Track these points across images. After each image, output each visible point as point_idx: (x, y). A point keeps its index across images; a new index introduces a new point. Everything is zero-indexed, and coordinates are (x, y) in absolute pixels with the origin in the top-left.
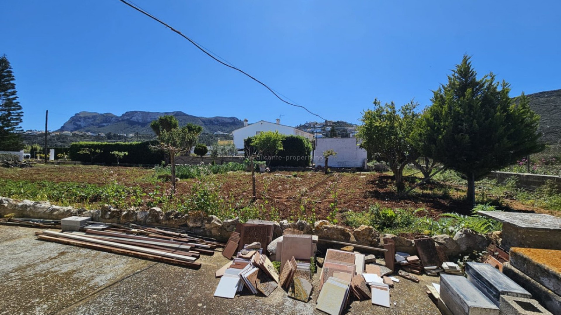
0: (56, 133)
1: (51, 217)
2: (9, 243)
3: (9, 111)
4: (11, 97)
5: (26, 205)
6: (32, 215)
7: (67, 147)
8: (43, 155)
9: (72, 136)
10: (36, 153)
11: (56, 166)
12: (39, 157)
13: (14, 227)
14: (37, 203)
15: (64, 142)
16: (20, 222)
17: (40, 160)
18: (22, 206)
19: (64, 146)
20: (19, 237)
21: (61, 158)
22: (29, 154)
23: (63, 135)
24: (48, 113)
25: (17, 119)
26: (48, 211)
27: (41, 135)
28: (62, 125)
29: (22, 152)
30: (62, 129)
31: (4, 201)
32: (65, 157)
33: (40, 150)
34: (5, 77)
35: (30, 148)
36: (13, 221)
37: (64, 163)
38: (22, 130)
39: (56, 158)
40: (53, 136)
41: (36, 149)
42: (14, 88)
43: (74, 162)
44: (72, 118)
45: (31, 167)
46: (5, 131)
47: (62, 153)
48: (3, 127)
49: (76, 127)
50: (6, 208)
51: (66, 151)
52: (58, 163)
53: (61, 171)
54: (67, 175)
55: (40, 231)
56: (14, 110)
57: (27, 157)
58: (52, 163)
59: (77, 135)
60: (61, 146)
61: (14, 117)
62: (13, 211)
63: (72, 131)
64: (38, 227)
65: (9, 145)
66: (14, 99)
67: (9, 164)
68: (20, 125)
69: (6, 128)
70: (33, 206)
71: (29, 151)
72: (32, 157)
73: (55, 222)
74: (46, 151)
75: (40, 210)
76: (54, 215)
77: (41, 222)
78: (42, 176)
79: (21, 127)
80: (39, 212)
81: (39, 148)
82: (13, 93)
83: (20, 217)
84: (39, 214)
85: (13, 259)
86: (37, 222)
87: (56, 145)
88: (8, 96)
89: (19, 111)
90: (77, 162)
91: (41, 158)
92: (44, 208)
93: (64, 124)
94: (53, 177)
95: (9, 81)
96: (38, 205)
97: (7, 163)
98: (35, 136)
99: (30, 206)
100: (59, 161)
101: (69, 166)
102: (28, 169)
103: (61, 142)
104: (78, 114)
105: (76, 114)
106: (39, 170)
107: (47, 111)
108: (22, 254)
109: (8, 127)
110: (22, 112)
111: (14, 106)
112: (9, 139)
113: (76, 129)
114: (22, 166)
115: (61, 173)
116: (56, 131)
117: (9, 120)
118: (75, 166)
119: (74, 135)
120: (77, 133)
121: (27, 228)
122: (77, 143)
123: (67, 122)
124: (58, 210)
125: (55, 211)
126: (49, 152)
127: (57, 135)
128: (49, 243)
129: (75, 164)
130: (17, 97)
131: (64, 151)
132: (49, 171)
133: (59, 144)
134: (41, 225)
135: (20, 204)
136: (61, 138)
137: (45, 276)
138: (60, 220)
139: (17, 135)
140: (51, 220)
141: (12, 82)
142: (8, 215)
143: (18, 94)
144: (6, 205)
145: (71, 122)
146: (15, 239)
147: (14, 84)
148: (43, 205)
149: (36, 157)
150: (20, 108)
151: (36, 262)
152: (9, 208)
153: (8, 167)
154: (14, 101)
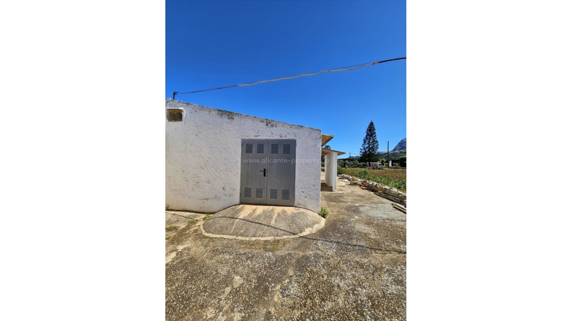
0: (392, 152)
1: (398, 197)
2: (382, 205)
3: (373, 144)
4: (375, 138)
5: (386, 189)
6: (389, 194)
7: (397, 159)
8: (387, 164)
9: (399, 153)
10: (384, 163)
11: (393, 169)
12: (385, 165)
13: (382, 198)
14: (391, 188)
15: (395, 156)
16: (384, 196)
17: (386, 166)
18: (385, 188)
19: (396, 159)
20: (385, 203)
21: (395, 165)
22: (381, 163)
23: (395, 153)
24: (389, 143)
25: (377, 148)
26: (396, 194)
27: (385, 154)
28: (394, 148)
29: (378, 162)
30: (394, 150)
31: (378, 185)
32: (397, 165)
33: (385, 161)
34: (372, 130)
35: (381, 160)
36: (381, 195)
37: (397, 168)
38: (379, 152)
39: (392, 165)
40: (390, 154)
41: (383, 161)
42: (375, 134)
43: (402, 168)
44: (399, 143)
45: (383, 169)
46: (372, 153)
47: (395, 163)
48: (372, 152)
49: (401, 147)
50: (378, 188)
51: (397, 161)
52: (394, 168)
53: (397, 172)
54: (400, 175)
55: (394, 203)
56: (376, 143)
57: (380, 165)
58: (391, 168)
59: (402, 152)
60: (394, 159)
61: (376, 147)
62: (381, 190)
63: (399, 150)
64: (392, 200)
65: (374, 160)
66: (375, 139)
67: (374, 168)
68: (378, 150)
69: (373, 152)
70: (389, 189)
71: (381, 161)
72: (382, 165)
73: (401, 201)
74: (388, 162)
75: (392, 192)
76: (399, 196)
77: (393, 198)
78: (388, 174)
79: (378, 151)
80: (392, 193)
81: (385, 160)
82: (375, 136)
83: (384, 194)
84: (392, 194)
85: (385, 213)
86: (392, 198)
87: (391, 158)
88: (373, 138)
89: (377, 144)
90: (404, 168)
91: (386, 165)
92: (394, 191)
93: (395, 147)
94: (393, 175)
95: (373, 131)
96: (391, 190)
97: (373, 167)
98: (382, 154)
99: (388, 189)
100: (394, 166)
101: (399, 170)
102: (382, 171)
103: (394, 157)
104: (402, 140)
105: (401, 141)
106: (386, 171)
107: (388, 142)
108: (388, 213)
109: (373, 151)
110: (378, 144)
111: (375, 142)
112: (374, 157)
113: (401, 149)
114: (379, 169)
115: (396, 173)
116: (391, 151)
117: (374, 148)
118: (403, 170)
119: (401, 152)
120: (402, 151)
121: (388, 200)
122: (404, 157)
123: (396, 146)
124: (401, 194)
125: (400, 195)
126: (389, 162)
127: (392, 153)
128: (399, 211)
129: (403, 169)
130: (376, 138)
131: (396, 162)
132: (391, 172)
133: (393, 158)
134: (393, 200)
135: (384, 187)
136: (394, 154)
137: (402, 229)
138: (404, 200)
139: (376, 155)
140: (399, 199)
141: (375, 131)
142: (380, 192)
143: (377, 136)
144: (378, 187)
145: (399, 145)
146: (384, 203)
147: (375, 132)
148: (394, 190)
149: (384, 165)
150: (378, 142)
151: (396, 219)
152: (379, 188)
153: (374, 169)
154: (375, 140)
